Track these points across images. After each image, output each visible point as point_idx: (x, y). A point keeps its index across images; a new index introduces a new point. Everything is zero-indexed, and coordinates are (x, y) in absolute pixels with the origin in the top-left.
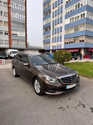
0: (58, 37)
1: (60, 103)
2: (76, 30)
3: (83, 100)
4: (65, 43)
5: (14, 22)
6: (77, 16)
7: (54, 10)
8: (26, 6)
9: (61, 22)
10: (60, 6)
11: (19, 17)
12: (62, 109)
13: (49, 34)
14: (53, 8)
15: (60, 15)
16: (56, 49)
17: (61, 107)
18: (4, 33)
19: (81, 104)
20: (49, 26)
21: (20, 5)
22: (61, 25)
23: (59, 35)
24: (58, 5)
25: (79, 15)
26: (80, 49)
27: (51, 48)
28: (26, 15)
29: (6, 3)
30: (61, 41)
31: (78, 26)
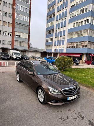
0: (61, 41)
1: (61, 113)
2: (80, 34)
3: (82, 112)
4: (68, 47)
5: (18, 24)
6: (81, 21)
7: (58, 14)
8: (30, 9)
9: (65, 26)
10: (64, 10)
11: (23, 19)
12: (63, 120)
13: (52, 37)
14: (58, 12)
15: (64, 19)
16: (58, 52)
17: (62, 118)
18: (7, 34)
19: (80, 116)
20: (52, 29)
21: (25, 7)
22: (64, 29)
23: (62, 39)
24: (63, 9)
25: (84, 20)
26: (82, 55)
27: (53, 51)
28: (30, 17)
29: (11, 4)
30: (63, 45)
31: (81, 31)
